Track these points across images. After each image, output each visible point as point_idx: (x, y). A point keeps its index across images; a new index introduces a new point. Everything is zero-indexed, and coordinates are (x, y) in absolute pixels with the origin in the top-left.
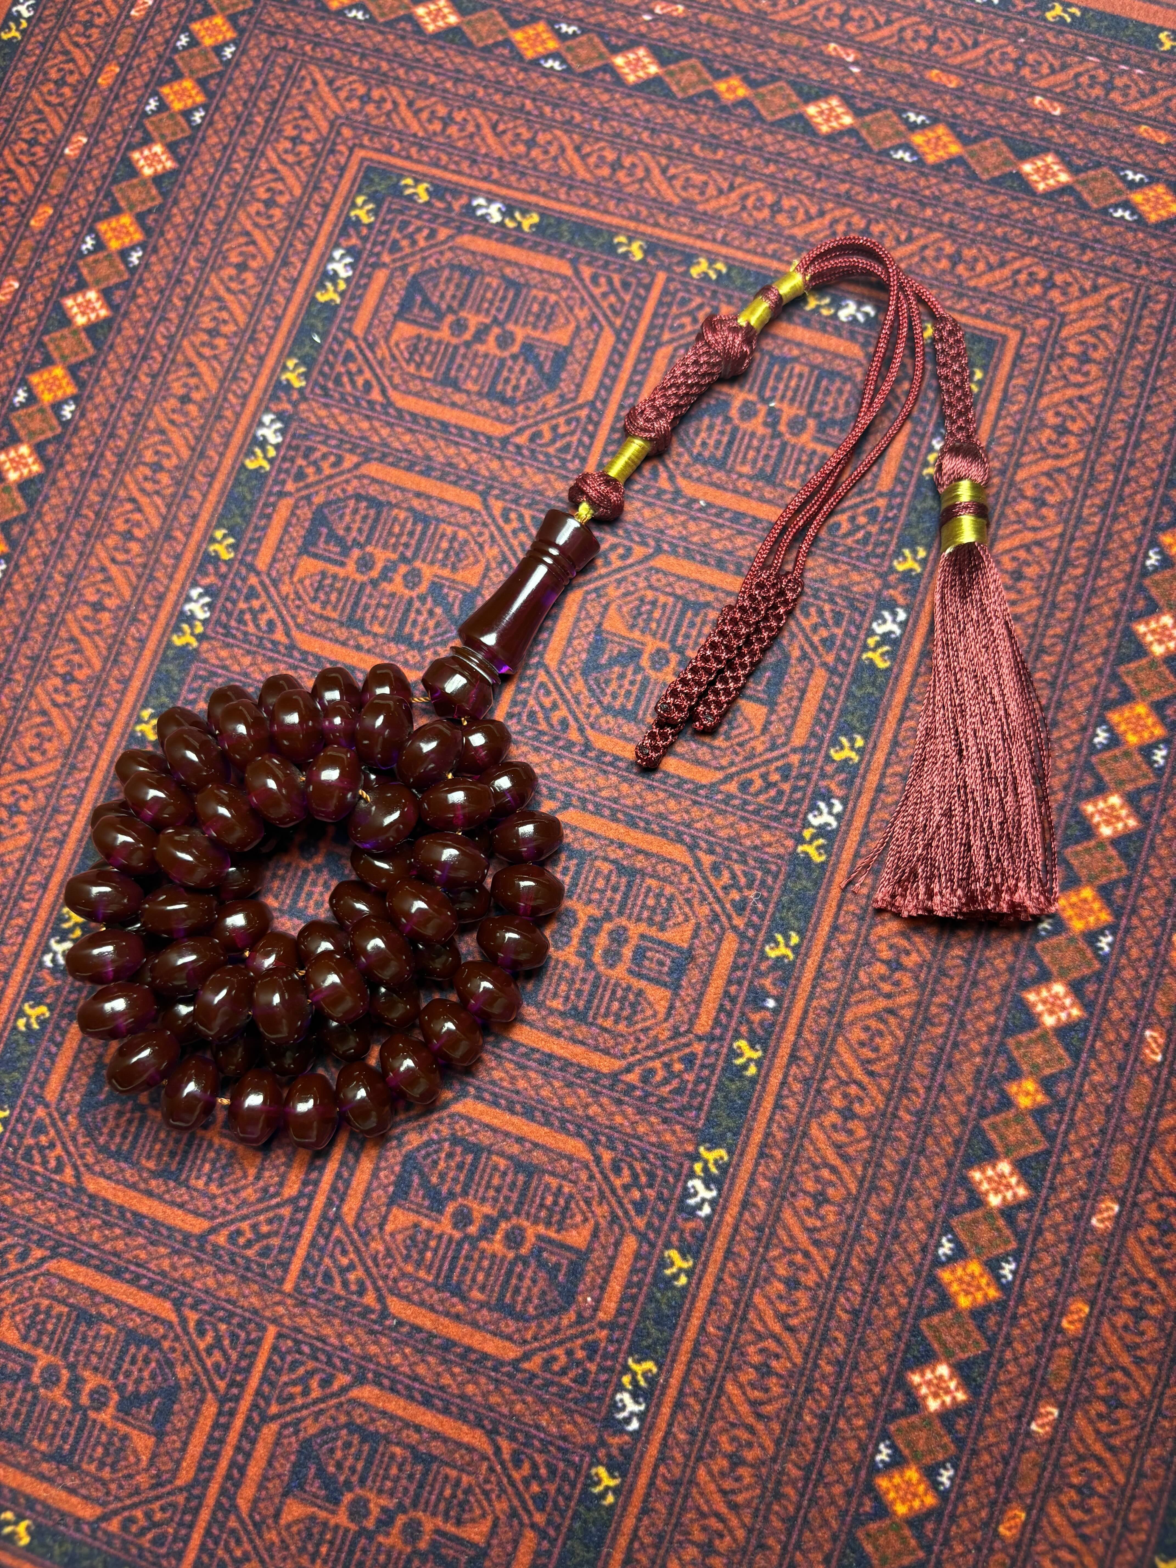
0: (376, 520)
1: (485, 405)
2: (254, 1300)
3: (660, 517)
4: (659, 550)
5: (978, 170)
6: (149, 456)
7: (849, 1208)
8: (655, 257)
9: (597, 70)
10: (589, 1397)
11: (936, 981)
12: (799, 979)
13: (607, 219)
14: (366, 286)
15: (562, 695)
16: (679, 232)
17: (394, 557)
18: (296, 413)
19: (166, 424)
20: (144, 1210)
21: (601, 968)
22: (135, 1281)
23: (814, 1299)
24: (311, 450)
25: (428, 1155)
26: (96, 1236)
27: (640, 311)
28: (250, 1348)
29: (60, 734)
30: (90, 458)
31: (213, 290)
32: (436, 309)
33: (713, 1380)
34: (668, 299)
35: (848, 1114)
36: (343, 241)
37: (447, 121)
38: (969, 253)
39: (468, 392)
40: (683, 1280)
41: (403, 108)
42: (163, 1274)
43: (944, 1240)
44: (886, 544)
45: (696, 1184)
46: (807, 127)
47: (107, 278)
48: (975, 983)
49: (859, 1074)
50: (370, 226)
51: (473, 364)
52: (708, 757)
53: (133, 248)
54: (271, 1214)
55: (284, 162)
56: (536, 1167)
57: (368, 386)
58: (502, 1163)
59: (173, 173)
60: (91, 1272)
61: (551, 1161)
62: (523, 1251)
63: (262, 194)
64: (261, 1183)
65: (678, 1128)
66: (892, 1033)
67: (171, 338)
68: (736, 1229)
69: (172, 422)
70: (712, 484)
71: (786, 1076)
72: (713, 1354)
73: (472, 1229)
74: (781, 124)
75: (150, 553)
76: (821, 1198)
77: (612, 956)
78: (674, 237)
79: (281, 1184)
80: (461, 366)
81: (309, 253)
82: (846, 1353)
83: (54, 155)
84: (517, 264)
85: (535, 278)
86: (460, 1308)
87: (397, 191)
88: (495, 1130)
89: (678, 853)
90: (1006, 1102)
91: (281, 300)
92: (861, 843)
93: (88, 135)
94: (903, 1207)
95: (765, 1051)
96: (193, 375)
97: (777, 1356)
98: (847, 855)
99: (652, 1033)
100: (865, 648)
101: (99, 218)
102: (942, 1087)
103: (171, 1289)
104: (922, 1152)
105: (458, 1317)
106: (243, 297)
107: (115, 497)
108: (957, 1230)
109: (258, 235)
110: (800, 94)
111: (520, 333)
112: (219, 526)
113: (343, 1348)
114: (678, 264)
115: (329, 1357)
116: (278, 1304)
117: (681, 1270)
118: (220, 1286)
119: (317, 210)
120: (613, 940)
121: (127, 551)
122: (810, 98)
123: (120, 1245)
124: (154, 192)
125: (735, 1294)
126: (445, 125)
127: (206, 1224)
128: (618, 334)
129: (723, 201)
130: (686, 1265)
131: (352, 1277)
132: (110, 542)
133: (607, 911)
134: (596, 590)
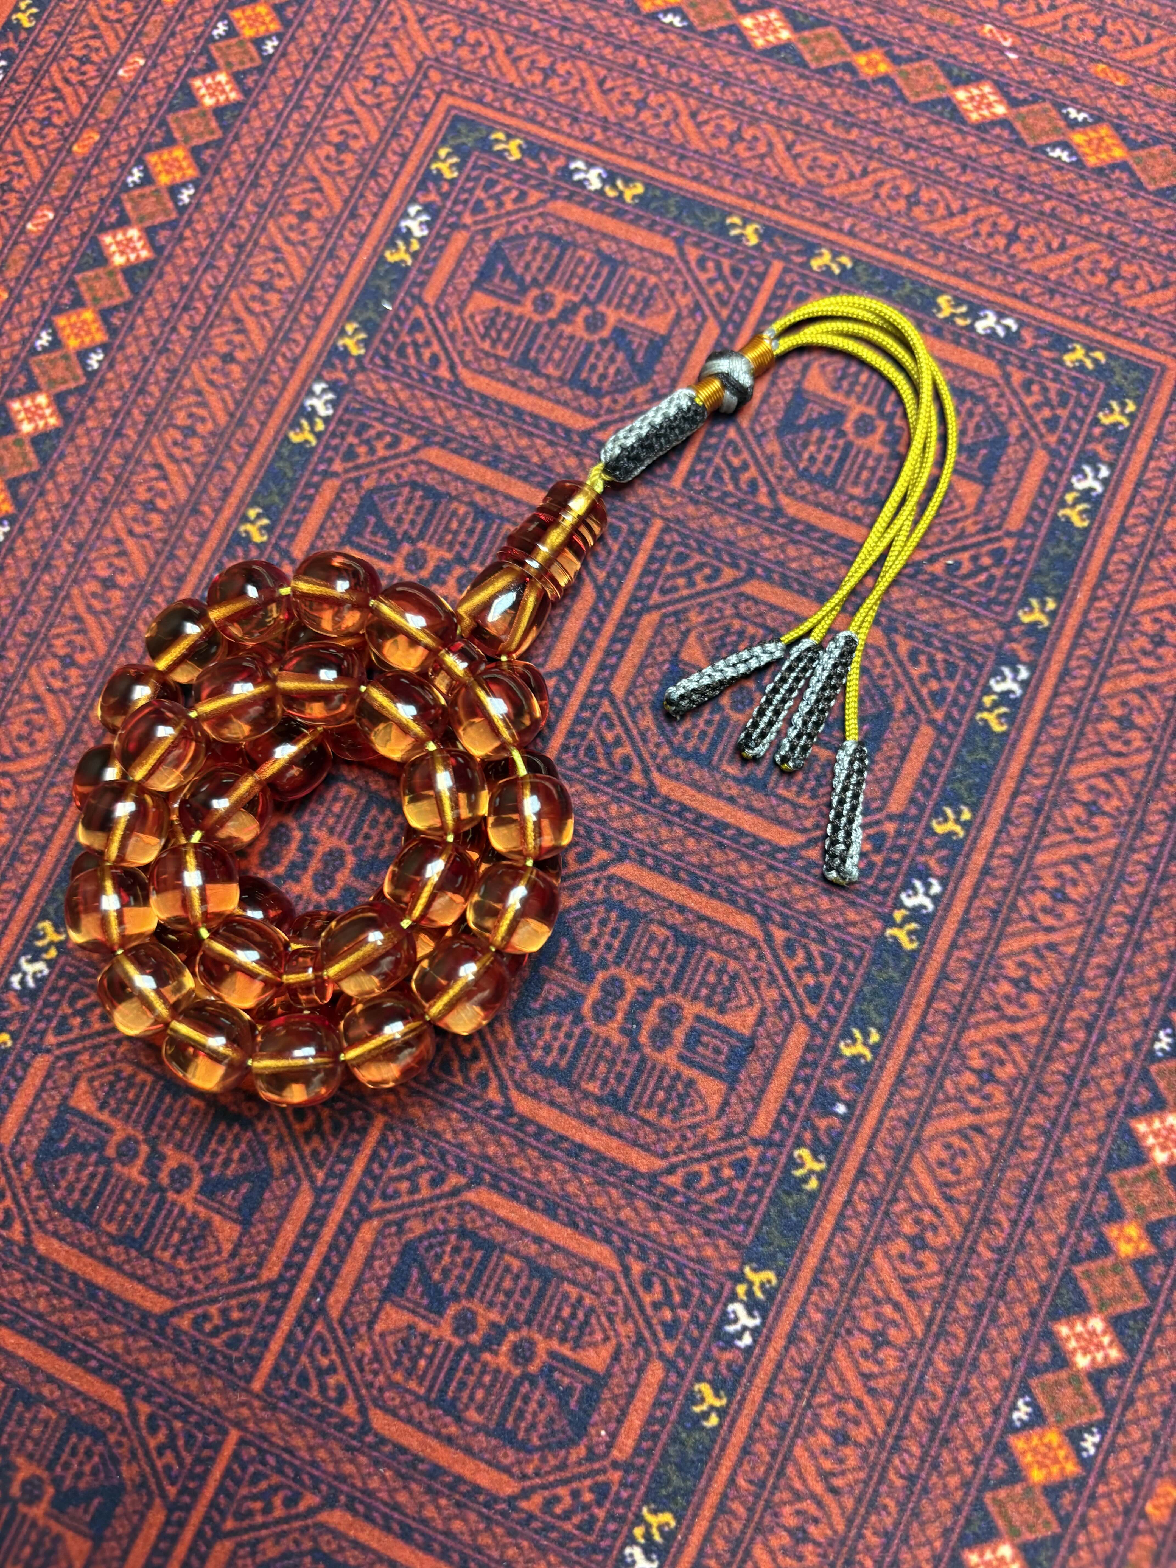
0: (432, 513)
1: (567, 393)
2: (215, 1397)
3: (756, 537)
4: (751, 574)
5: (1144, 178)
6: (181, 418)
7: (912, 1354)
8: (772, 243)
9: (722, 30)
10: (595, 1549)
11: (1032, 1099)
12: (876, 1083)
13: (720, 196)
14: (442, 249)
15: (627, 730)
16: (802, 218)
17: (448, 556)
18: (352, 383)
19: (203, 384)
20: (100, 1280)
21: (648, 1050)
22: (82, 1361)
23: (865, 1458)
24: (364, 427)
25: (431, 1247)
26: (42, 1305)
27: (750, 303)
28: (206, 1453)
29: (53, 725)
30: (115, 415)
31: (270, 238)
32: (520, 281)
33: (739, 1541)
34: (782, 292)
35: (918, 1243)
36: (420, 197)
37: (549, 73)
38: (1127, 270)
39: (548, 377)
40: (714, 1420)
41: (500, 55)
42: (115, 1356)
43: (1020, 1403)
44: (1012, 590)
45: (737, 1308)
46: (955, 113)
47: (152, 215)
48: (1076, 1105)
49: (935, 1198)
50: (453, 182)
51: (556, 345)
52: (789, 816)
53: (185, 185)
54: (244, 1299)
55: (362, 103)
56: (555, 1273)
57: (435, 361)
58: (516, 1264)
59: (237, 106)
60: (33, 1345)
61: (572, 1267)
62: (532, 1368)
63: (334, 136)
64: (237, 1262)
65: (722, 1243)
66: (977, 1154)
67: (218, 288)
68: (779, 1366)
69: (211, 383)
70: (818, 505)
71: (851, 1193)
72: (742, 1511)
73: (475, 1338)
74: (926, 106)
75: (172, 528)
76: (880, 1340)
77: (662, 1038)
78: (794, 222)
79: (259, 1265)
80: (542, 348)
81: (381, 206)
82: (896, 1525)
83: (107, 77)
84: (614, 238)
85: (634, 255)
86: (453, 1429)
87: (486, 145)
88: (510, 1225)
89: (746, 924)
90: (1104, 1248)
91: (345, 255)
92: (959, 932)
93: (146, 57)
94: (976, 1359)
95: (829, 1163)
96: (239, 332)
97: (816, 1521)
98: (943, 943)
99: (701, 1131)
100: (980, 707)
101: (148, 149)
102: (1030, 1223)
103: (123, 1375)
104: (1002, 1295)
105: (450, 1440)
106: (302, 250)
107: (139, 461)
108: (1037, 1391)
109: (325, 182)
110: (949, 75)
111: (612, 317)
112: (253, 504)
113: (314, 1464)
114: (798, 253)
115: (298, 1471)
116: (243, 1404)
117: (712, 1408)
118: (179, 1376)
119: (395, 159)
120: (663, 1018)
121: (147, 523)
122: (958, 82)
123: (69, 1318)
124: (214, 124)
125: (773, 1443)
126: (546, 77)
127: (169, 1304)
128: (723, 325)
129: (853, 187)
130: (718, 1403)
131: (331, 1381)
132: (130, 511)
133: (660, 985)
134: (676, 613)
